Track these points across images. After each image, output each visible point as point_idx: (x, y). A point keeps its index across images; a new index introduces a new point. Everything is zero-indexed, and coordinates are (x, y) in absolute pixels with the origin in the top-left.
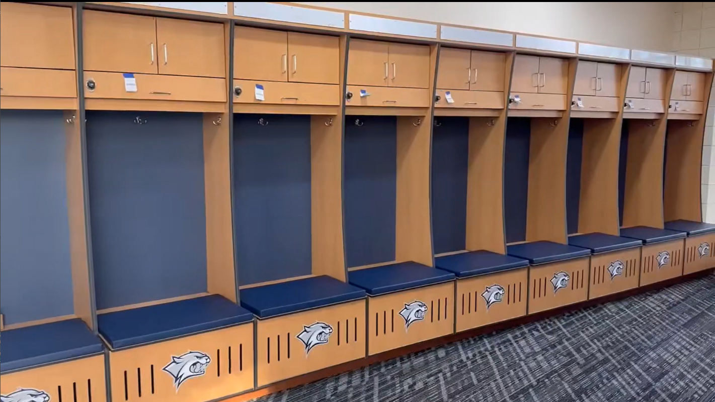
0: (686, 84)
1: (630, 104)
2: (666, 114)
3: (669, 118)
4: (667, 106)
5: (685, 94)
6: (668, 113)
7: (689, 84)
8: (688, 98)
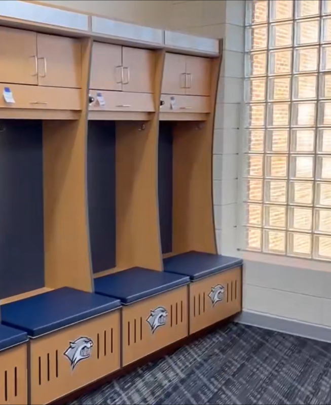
0: (184, 72)
1: (99, 99)
2: (157, 112)
3: (161, 119)
4: (158, 103)
5: (183, 86)
6: (159, 113)
7: (187, 72)
8: (188, 92)
